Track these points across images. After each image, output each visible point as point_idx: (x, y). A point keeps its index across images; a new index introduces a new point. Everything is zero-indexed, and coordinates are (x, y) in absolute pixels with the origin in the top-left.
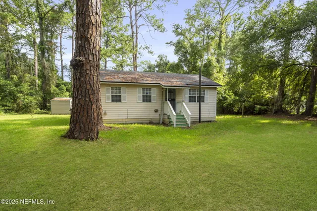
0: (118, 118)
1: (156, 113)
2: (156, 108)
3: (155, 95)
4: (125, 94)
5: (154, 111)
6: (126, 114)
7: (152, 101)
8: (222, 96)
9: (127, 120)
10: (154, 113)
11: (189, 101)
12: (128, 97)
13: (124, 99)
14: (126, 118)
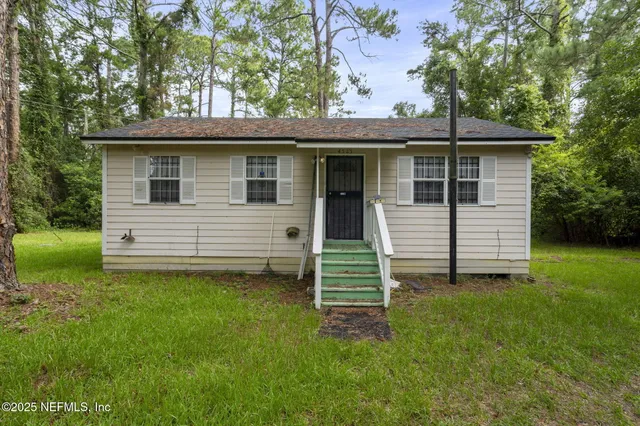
0: (168, 253)
1: (292, 241)
2: (293, 223)
3: (291, 180)
4: (192, 176)
5: (284, 234)
6: (194, 240)
7: (279, 201)
8: (559, 188)
9: (193, 261)
10: (285, 240)
11: (417, 200)
12: (200, 186)
13: (189, 194)
14: (193, 253)
